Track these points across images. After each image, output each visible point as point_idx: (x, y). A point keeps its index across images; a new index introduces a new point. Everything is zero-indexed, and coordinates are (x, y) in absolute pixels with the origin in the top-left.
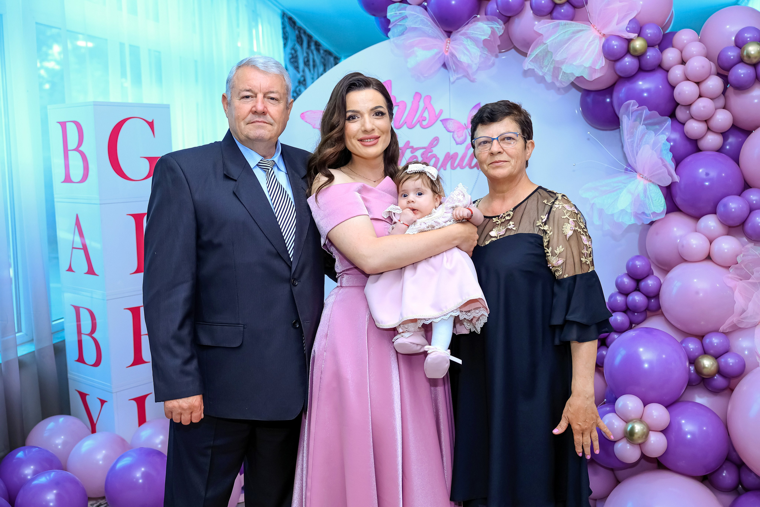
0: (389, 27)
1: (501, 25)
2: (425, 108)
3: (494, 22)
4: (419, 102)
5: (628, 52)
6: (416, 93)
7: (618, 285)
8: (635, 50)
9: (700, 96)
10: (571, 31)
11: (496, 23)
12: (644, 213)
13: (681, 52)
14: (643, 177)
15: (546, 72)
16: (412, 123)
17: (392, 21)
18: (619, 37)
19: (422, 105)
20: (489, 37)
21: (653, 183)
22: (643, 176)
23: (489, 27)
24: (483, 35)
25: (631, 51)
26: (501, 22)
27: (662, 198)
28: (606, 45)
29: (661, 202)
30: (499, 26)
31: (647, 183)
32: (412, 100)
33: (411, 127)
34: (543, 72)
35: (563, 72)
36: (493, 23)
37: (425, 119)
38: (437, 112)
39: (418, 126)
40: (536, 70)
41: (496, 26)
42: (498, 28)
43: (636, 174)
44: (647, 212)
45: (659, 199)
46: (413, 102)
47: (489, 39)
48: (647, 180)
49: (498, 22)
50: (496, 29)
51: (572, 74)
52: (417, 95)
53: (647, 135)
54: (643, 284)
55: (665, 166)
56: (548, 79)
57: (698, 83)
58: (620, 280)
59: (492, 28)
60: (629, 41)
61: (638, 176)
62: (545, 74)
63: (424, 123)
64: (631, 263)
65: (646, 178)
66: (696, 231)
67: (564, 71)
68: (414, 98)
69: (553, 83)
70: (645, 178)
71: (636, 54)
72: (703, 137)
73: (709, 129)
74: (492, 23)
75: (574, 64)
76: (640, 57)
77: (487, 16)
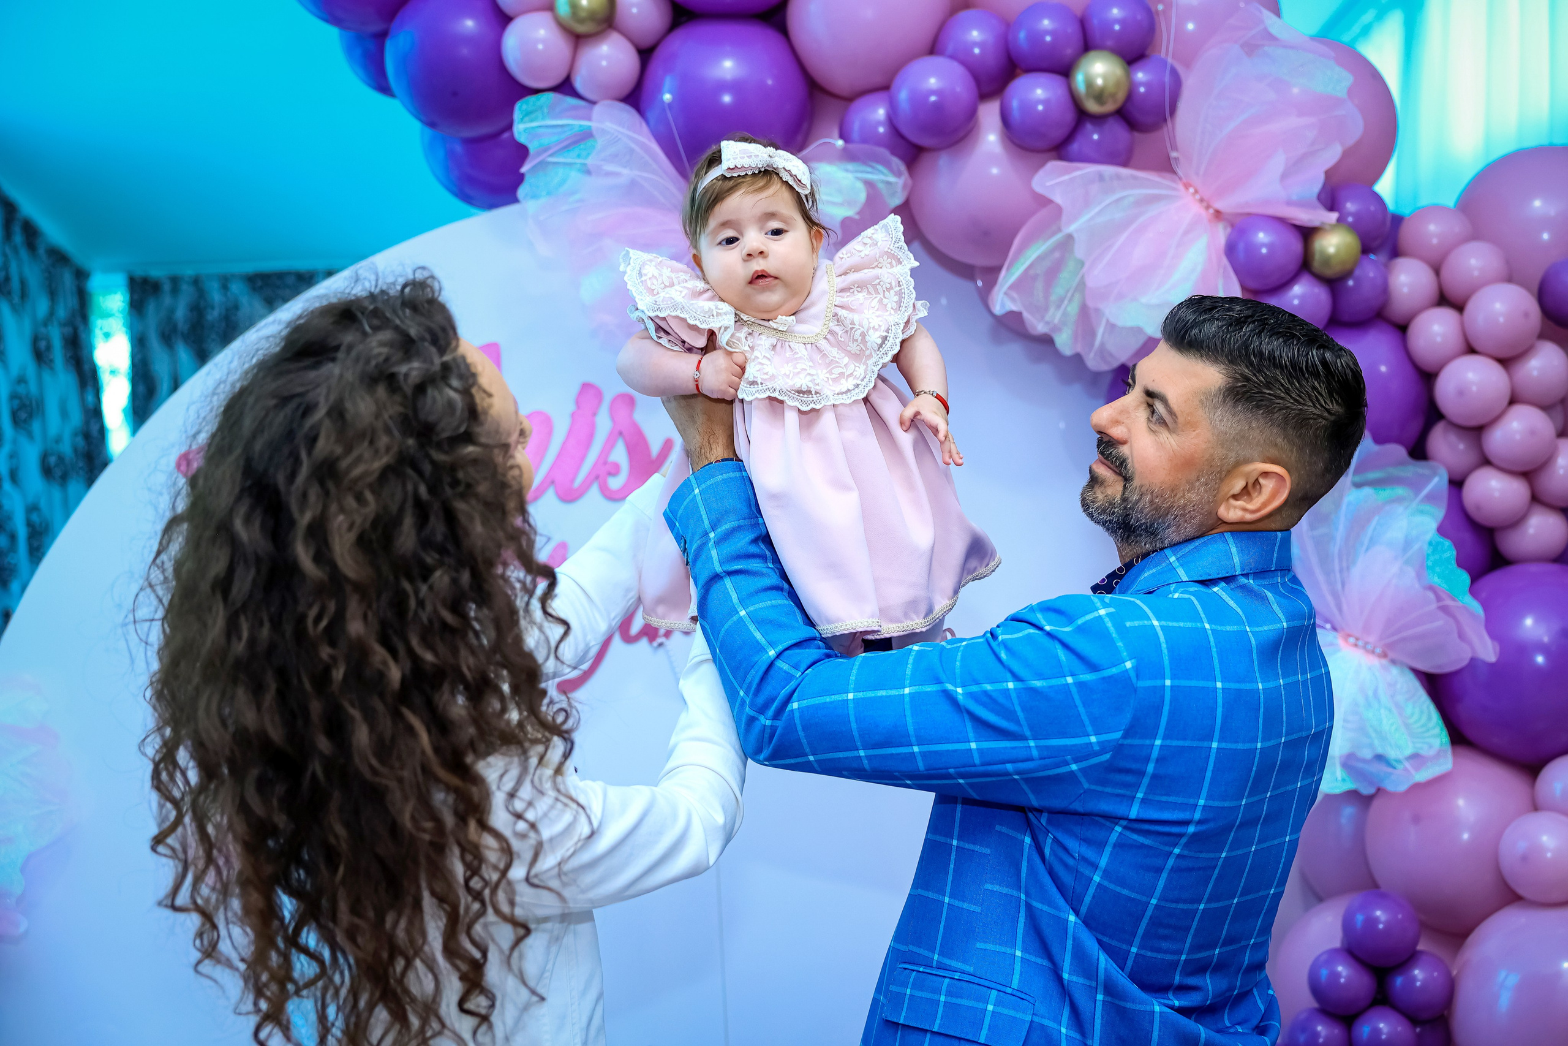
0: (523, 170)
1: (898, 174)
2: (616, 434)
3: (874, 164)
4: (594, 414)
5: (1305, 265)
6: (586, 387)
7: (1316, 989)
8: (1327, 260)
9: (1513, 401)
10: (1131, 199)
11: (880, 167)
12: (1380, 758)
13: (1437, 271)
14: (1356, 645)
15: (1056, 321)
16: (572, 481)
17: (532, 148)
18: (1282, 221)
19: (604, 423)
20: (858, 213)
21: (1394, 662)
22: (1357, 639)
23: (858, 178)
24: (841, 205)
25: (1316, 264)
26: (897, 162)
27: (1428, 707)
28: (1241, 246)
29: (1429, 718)
30: (892, 179)
31: (1376, 662)
32: (571, 407)
33: (569, 496)
34: (1047, 323)
35: (1108, 321)
36: (873, 167)
37: (615, 470)
38: (655, 448)
39: (594, 491)
40: (1026, 315)
41: (882, 177)
42: (888, 183)
43: (1334, 633)
44: (1392, 754)
45: (1422, 712)
46: (573, 415)
47: (857, 217)
48: (1373, 652)
49: (887, 165)
50: (881, 186)
51: (1139, 330)
52: (589, 393)
53: (1376, 518)
54: (1399, 981)
55: (1445, 609)
56: (1064, 342)
57: (1506, 362)
58: (1324, 973)
59: (869, 185)
60: (1307, 234)
61: (1340, 642)
62: (1057, 329)
63: (615, 483)
64: (1360, 918)
65: (1369, 647)
66: (1535, 807)
67: (1113, 320)
68: (578, 402)
69: (1078, 358)
70: (1364, 648)
71: (1329, 272)
72: (1517, 521)
73: (1536, 499)
74: (869, 169)
75: (1144, 300)
76: (1334, 283)
77: (851, 146)
